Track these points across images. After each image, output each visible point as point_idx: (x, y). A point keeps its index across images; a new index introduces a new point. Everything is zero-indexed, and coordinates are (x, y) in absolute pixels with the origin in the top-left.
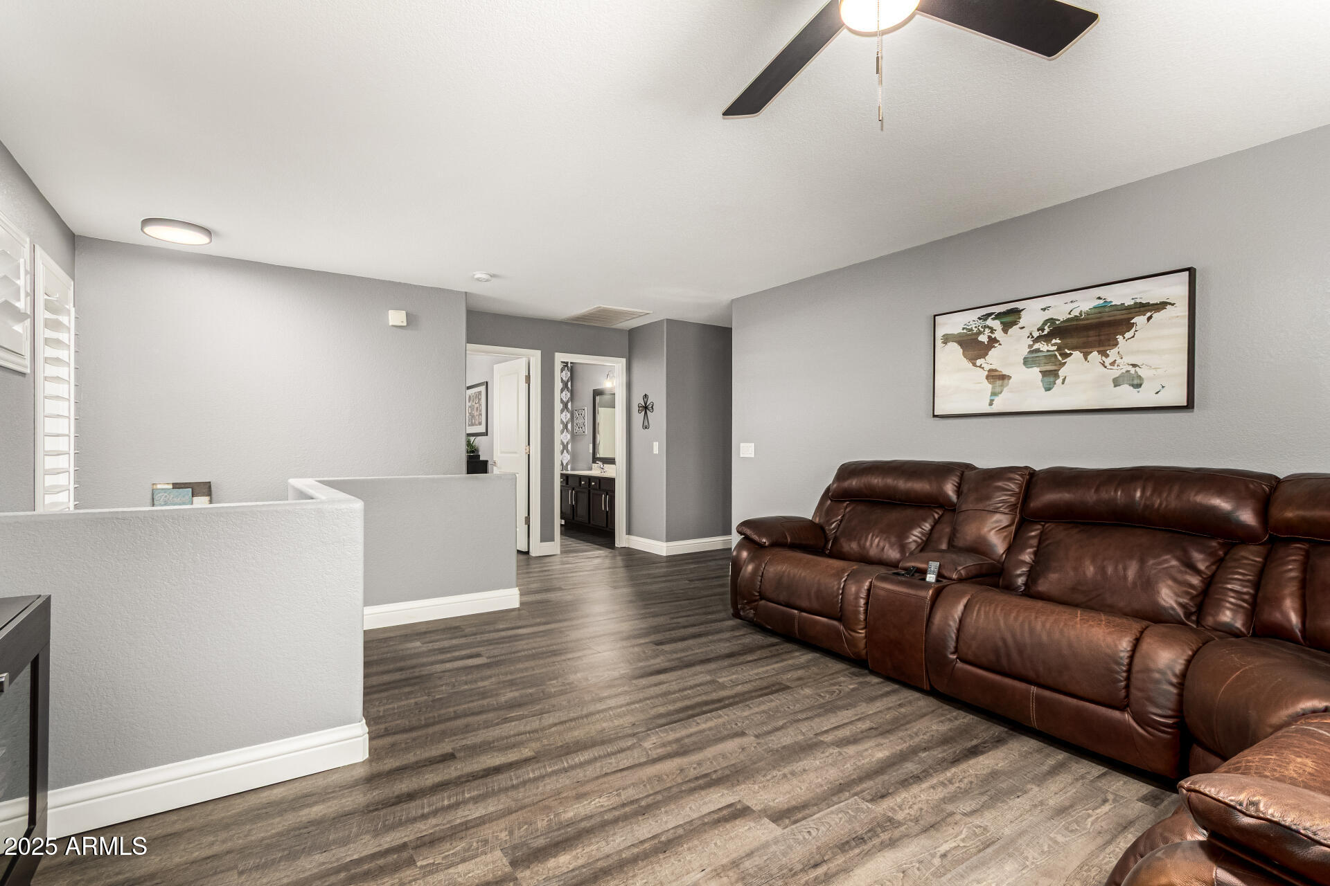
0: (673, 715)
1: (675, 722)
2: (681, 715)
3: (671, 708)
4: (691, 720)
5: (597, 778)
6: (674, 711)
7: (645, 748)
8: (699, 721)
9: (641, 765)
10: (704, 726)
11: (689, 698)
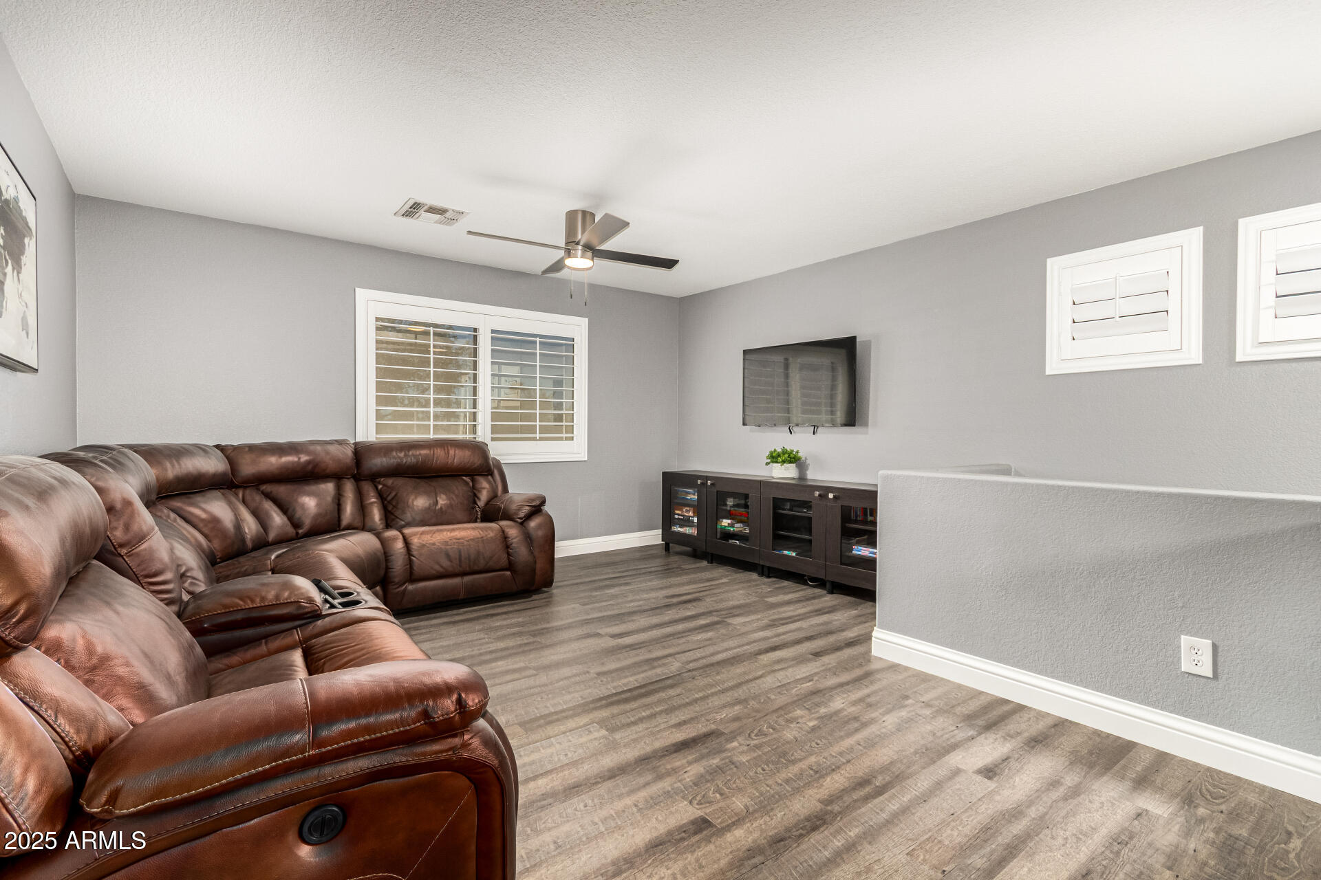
0: (660, 688)
1: (657, 681)
2: (651, 687)
3: (662, 695)
4: (642, 683)
5: (704, 647)
6: (659, 691)
7: (678, 661)
8: (635, 683)
9: (679, 653)
10: (631, 679)
11: (646, 706)
